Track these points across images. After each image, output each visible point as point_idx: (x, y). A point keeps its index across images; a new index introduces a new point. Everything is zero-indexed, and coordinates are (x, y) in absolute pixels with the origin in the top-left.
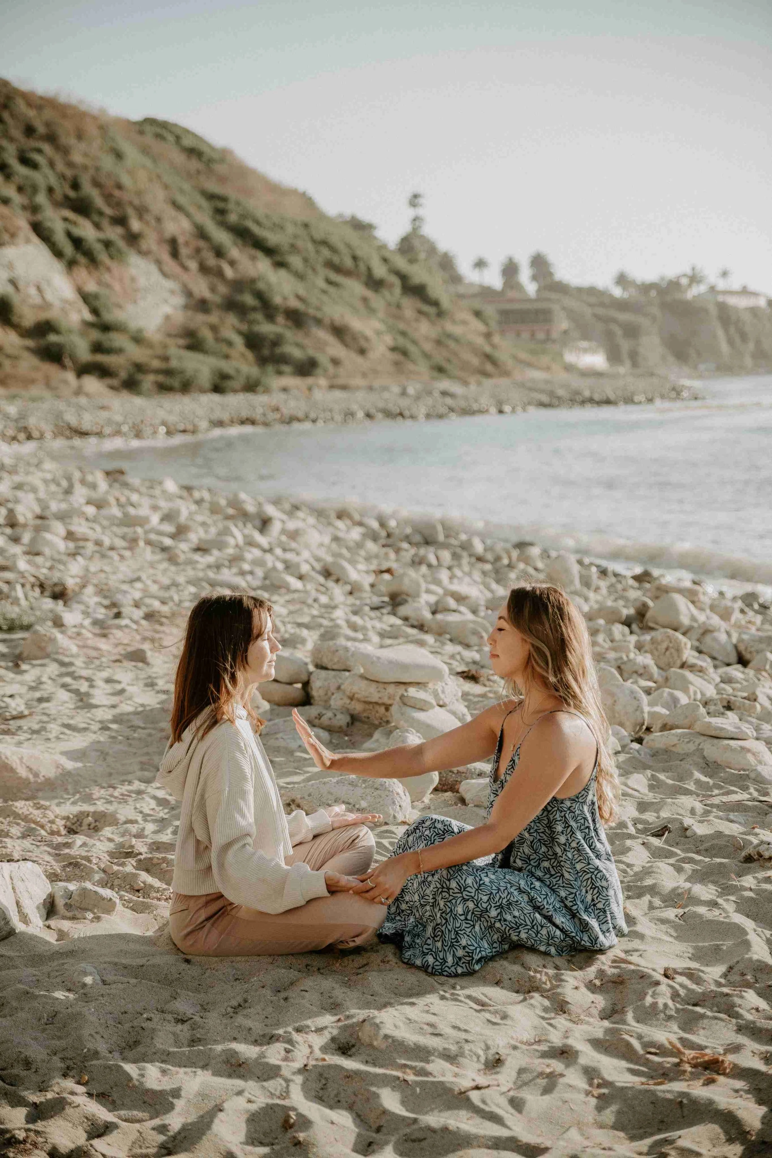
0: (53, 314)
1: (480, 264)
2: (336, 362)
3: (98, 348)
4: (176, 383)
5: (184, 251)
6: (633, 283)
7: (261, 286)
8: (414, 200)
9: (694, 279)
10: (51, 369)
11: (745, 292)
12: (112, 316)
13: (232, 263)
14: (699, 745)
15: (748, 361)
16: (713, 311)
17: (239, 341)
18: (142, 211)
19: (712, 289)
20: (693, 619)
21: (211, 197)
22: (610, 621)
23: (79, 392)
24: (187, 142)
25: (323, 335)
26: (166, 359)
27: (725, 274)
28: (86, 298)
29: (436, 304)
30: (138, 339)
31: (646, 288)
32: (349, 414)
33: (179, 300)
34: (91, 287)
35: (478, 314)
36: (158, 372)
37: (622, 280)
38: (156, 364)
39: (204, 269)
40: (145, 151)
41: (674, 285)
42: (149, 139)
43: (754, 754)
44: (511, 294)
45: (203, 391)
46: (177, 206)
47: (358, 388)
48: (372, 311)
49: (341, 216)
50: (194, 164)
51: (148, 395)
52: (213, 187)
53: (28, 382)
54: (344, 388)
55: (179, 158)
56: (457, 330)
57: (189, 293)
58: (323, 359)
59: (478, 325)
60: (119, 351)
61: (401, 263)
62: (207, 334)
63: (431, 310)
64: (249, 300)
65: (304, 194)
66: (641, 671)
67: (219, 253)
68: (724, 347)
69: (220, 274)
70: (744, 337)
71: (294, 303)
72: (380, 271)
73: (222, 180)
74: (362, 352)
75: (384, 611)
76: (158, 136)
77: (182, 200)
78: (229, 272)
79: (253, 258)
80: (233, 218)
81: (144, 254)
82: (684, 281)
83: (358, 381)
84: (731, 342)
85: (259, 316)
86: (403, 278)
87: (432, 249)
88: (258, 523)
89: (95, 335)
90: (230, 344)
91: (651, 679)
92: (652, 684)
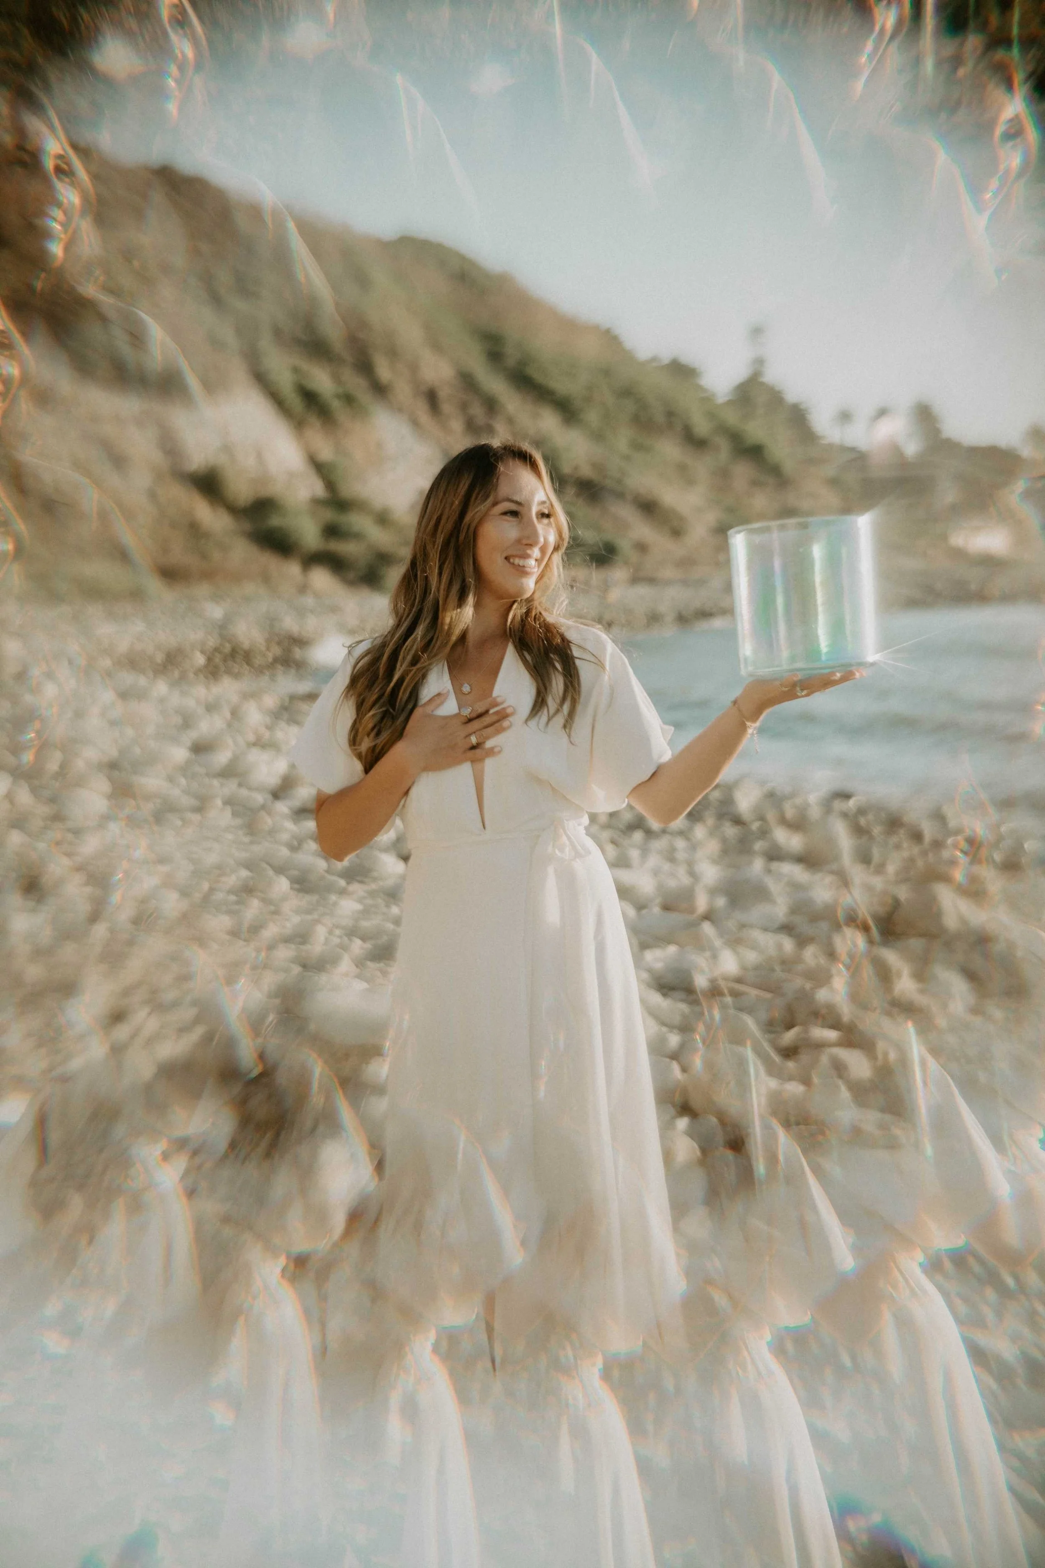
0: (276, 489)
1: (844, 417)
2: (642, 548)
3: (332, 531)
8: (757, 332)
10: (270, 561)
12: (352, 488)
21: (484, 337)
23: (303, 589)
24: (456, 265)
25: (626, 512)
28: (320, 468)
29: (776, 470)
30: (383, 519)
32: (654, 618)
34: (326, 453)
35: (836, 482)
39: (472, 428)
40: (400, 277)
42: (406, 264)
46: (438, 348)
47: (668, 583)
48: (690, 482)
49: (654, 359)
50: (465, 295)
52: (486, 322)
53: (237, 578)
54: (651, 581)
56: (803, 504)
58: (624, 545)
59: (831, 498)
60: (358, 536)
61: (734, 418)
63: (771, 478)
65: (608, 332)
67: (491, 406)
69: (490, 431)
71: (586, 472)
72: (702, 427)
74: (677, 533)
76: (417, 260)
77: (446, 339)
79: (536, 413)
80: (512, 359)
81: (395, 409)
83: (668, 573)
87: (777, 399)
89: (329, 515)
91: (836, 1025)
92: (832, 1035)
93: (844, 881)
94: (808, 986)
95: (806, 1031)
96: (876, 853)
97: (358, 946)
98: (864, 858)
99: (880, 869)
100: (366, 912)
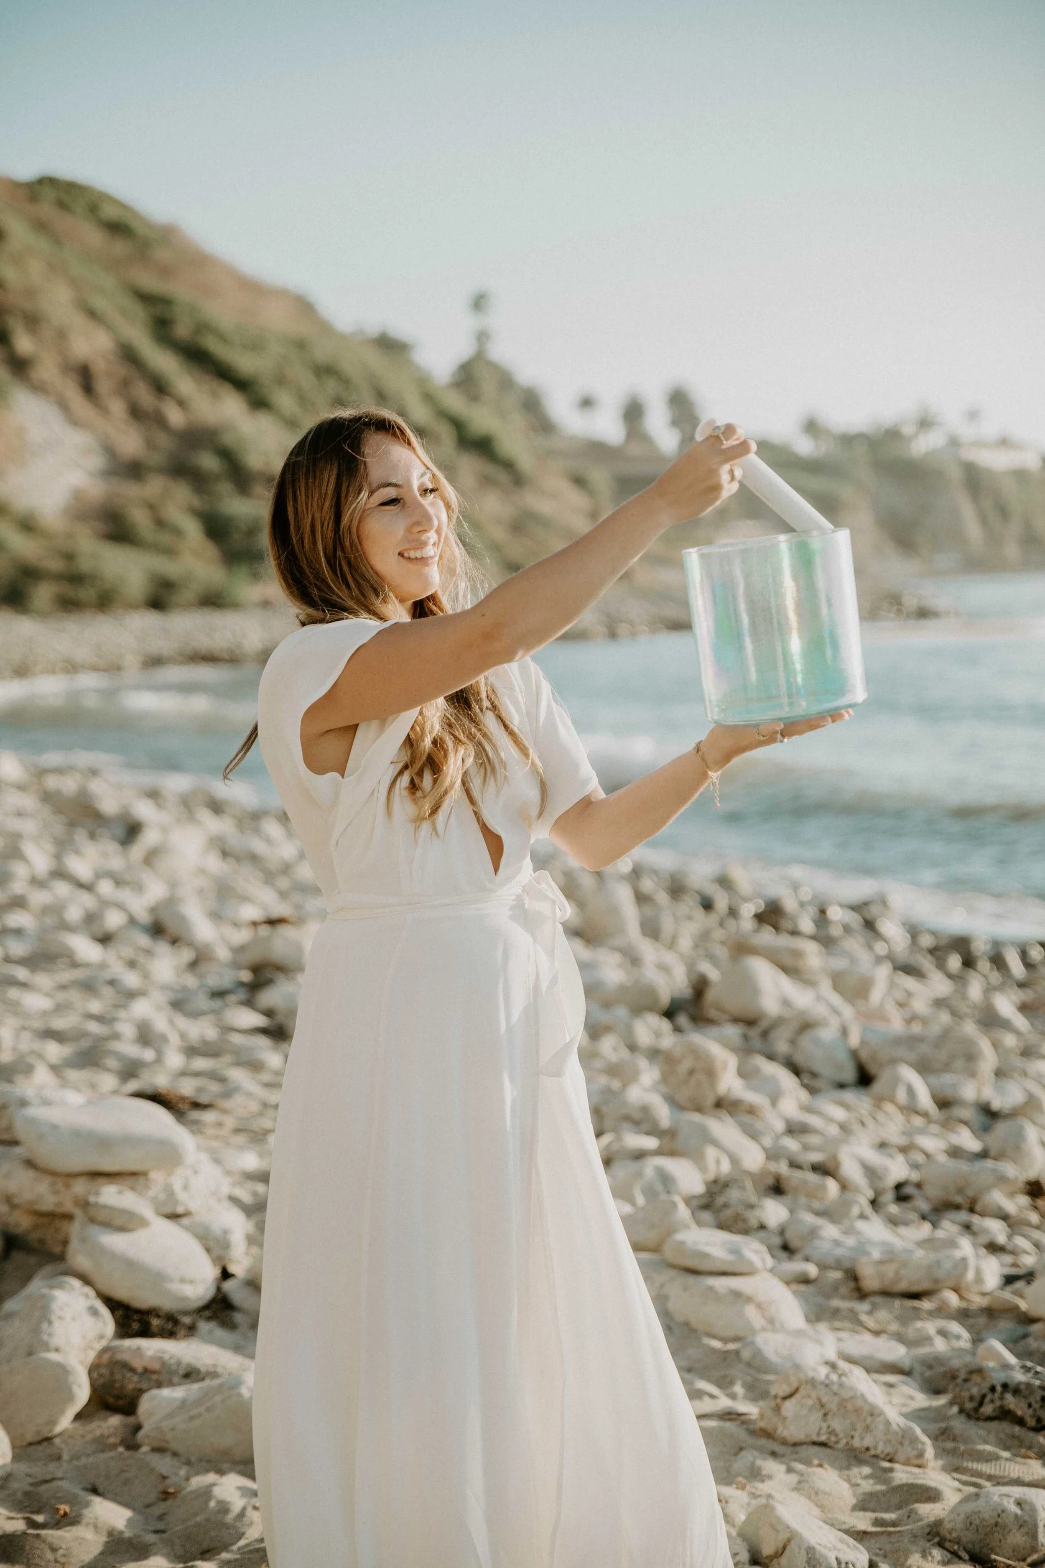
1: (587, 403)
4: (86, 594)
5: (103, 386)
6: (828, 433)
7: (228, 439)
8: (479, 303)
9: (925, 423)
11: (1004, 443)
13: (182, 403)
14: (662, 1286)
15: (1012, 551)
16: (955, 474)
17: (192, 529)
18: (33, 321)
19: (954, 442)
20: (786, 1003)
21: (146, 298)
22: (638, 1010)
24: (109, 212)
26: (69, 557)
27: (973, 415)
29: (508, 465)
30: (28, 526)
31: (848, 440)
33: (97, 462)
35: (579, 481)
36: (59, 577)
37: (812, 427)
38: (55, 565)
39: (136, 413)
40: (41, 226)
41: (893, 434)
42: (46, 209)
43: (759, 1306)
44: (635, 450)
45: (132, 606)
46: (92, 314)
50: (120, 247)
51: (43, 615)
52: (149, 282)
55: (94, 237)
56: (544, 507)
57: (109, 451)
59: (576, 499)
61: (455, 403)
62: (140, 518)
63: (502, 476)
64: (209, 462)
65: (300, 297)
66: (637, 1115)
67: (160, 387)
68: (973, 530)
69: (160, 421)
70: (1004, 512)
73: (166, 271)
75: (232, 998)
76: (62, 205)
77: (100, 303)
78: (175, 417)
79: (215, 395)
80: (182, 330)
81: (39, 389)
82: (908, 430)
84: (984, 520)
85: (225, 488)
86: (458, 425)
87: (505, 381)
88: (120, 832)
90: (177, 532)
91: (654, 1131)
92: (650, 1143)
93: (633, 960)
94: (616, 1084)
95: (619, 1139)
96: (667, 924)
97: (54, 1051)
98: (651, 930)
99: (672, 945)
100: (60, 1009)
